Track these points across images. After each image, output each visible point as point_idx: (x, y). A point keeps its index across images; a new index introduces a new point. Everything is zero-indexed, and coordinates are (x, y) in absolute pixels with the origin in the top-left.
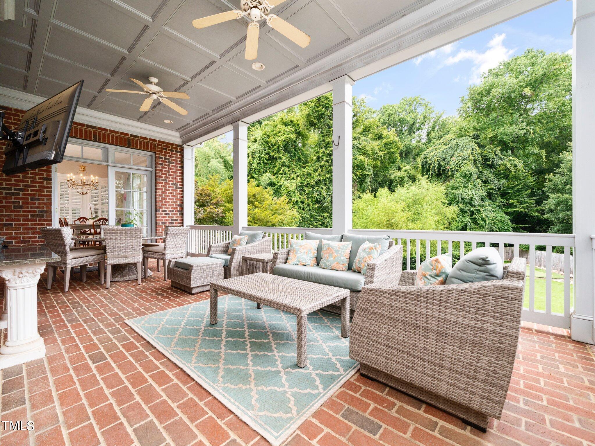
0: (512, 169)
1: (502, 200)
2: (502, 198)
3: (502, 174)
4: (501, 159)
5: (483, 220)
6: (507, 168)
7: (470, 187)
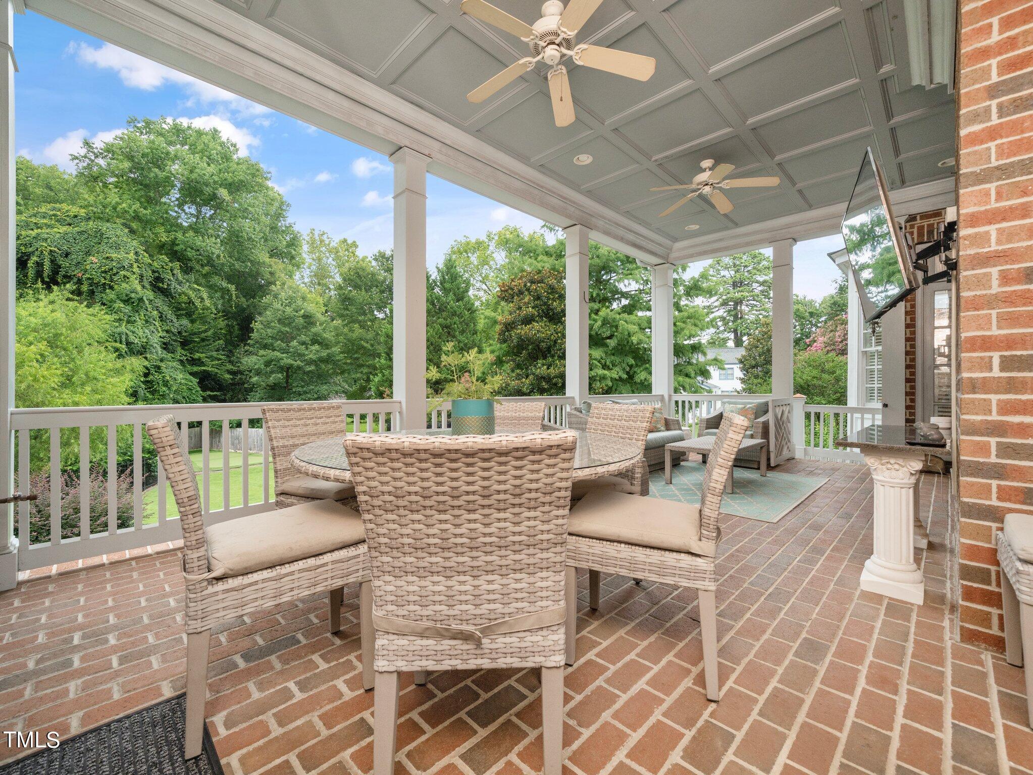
0: (198, 303)
1: (184, 352)
2: (185, 350)
3: (183, 309)
4: (180, 283)
5: (166, 384)
6: (190, 302)
7: (140, 323)
